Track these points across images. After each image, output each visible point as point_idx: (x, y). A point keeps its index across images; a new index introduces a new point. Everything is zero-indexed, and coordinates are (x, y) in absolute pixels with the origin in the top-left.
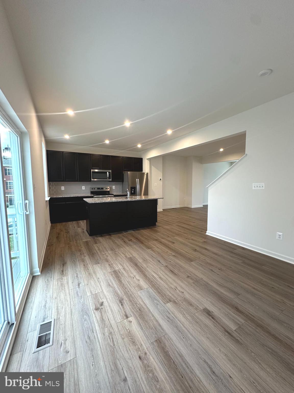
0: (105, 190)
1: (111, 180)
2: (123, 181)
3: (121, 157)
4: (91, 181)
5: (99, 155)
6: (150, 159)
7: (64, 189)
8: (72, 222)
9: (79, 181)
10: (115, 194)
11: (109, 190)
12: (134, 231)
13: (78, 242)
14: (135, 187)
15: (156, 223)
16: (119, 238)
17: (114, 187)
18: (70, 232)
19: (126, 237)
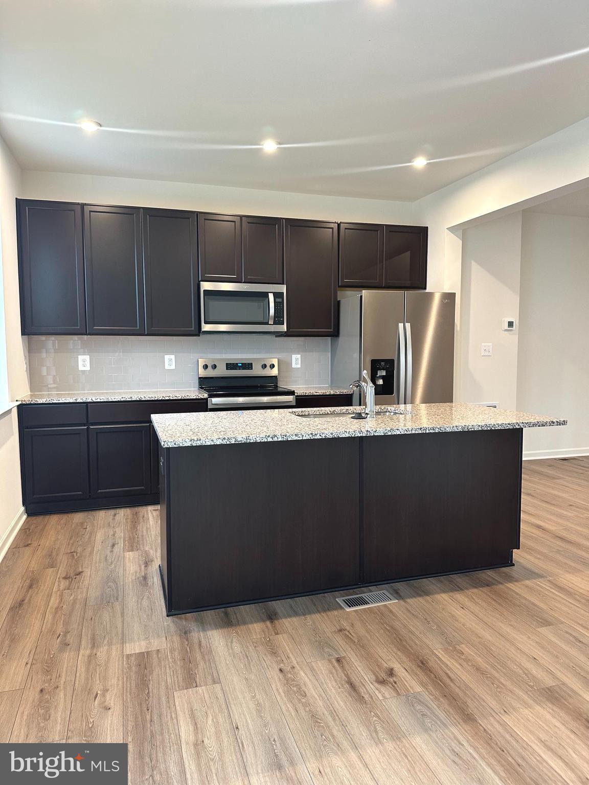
0: (257, 371)
1: (284, 328)
2: (335, 333)
3: (332, 225)
4: (198, 332)
5: (237, 219)
6: (465, 230)
7: (88, 368)
8: (112, 512)
9: (148, 335)
10: (302, 389)
11: (275, 372)
12: (398, 595)
13: (102, 653)
14: (393, 361)
15: (515, 551)
16: (322, 645)
17: (296, 361)
18: (87, 572)
19: (360, 645)
